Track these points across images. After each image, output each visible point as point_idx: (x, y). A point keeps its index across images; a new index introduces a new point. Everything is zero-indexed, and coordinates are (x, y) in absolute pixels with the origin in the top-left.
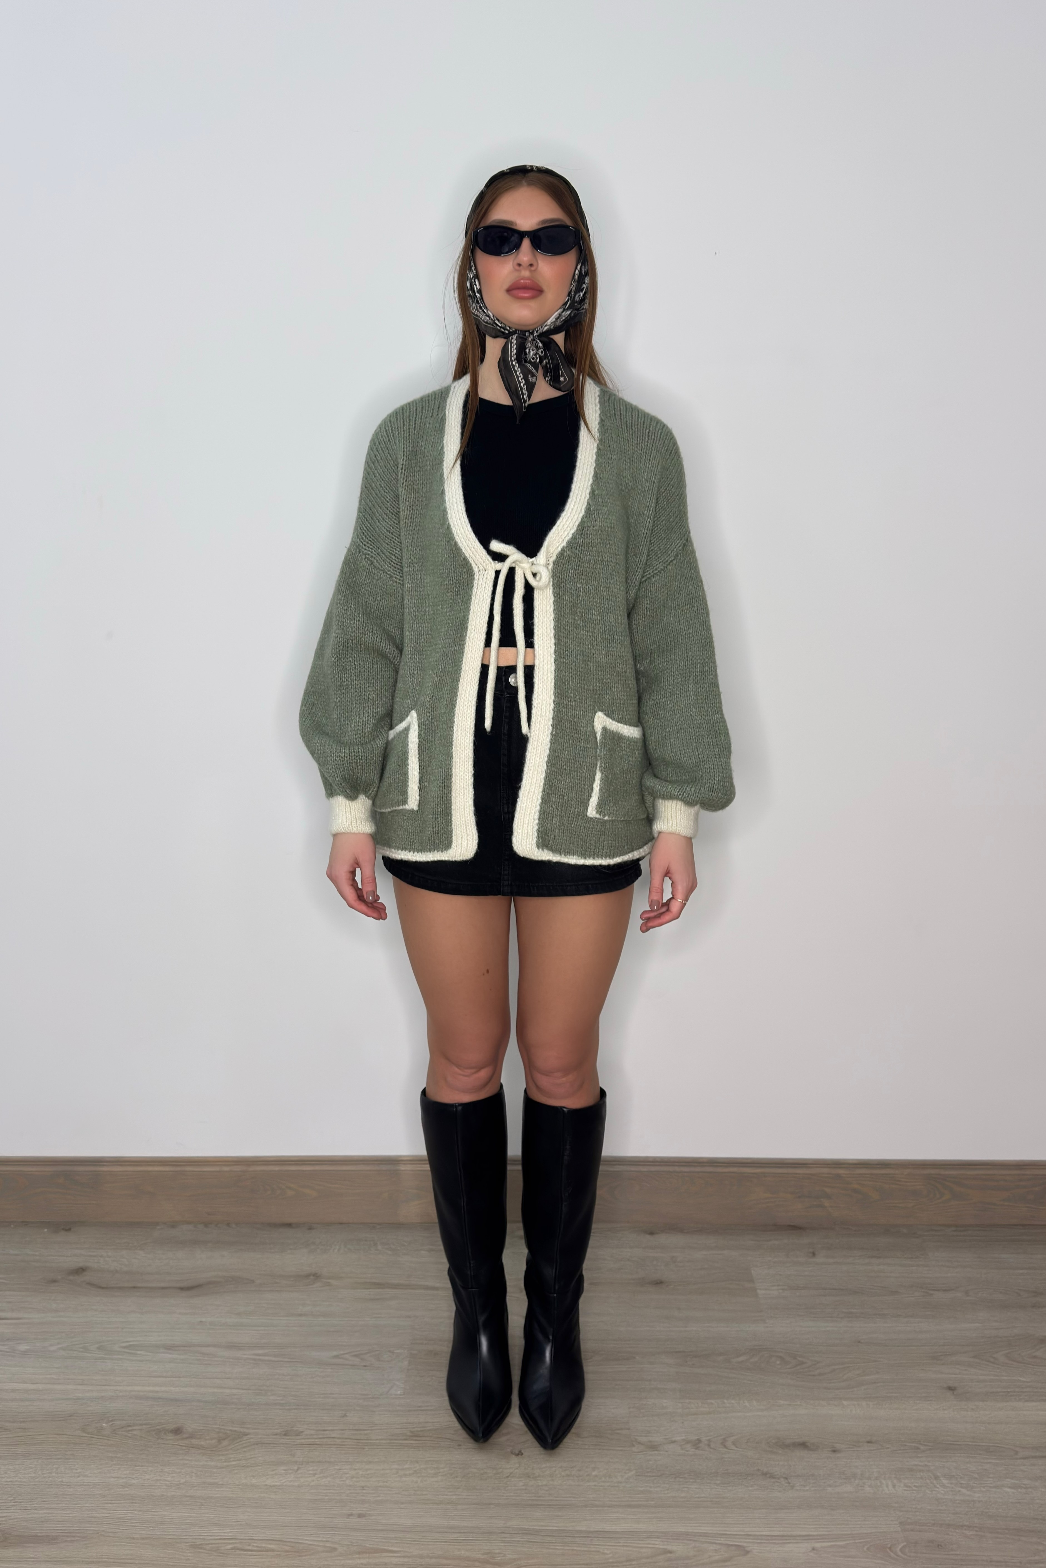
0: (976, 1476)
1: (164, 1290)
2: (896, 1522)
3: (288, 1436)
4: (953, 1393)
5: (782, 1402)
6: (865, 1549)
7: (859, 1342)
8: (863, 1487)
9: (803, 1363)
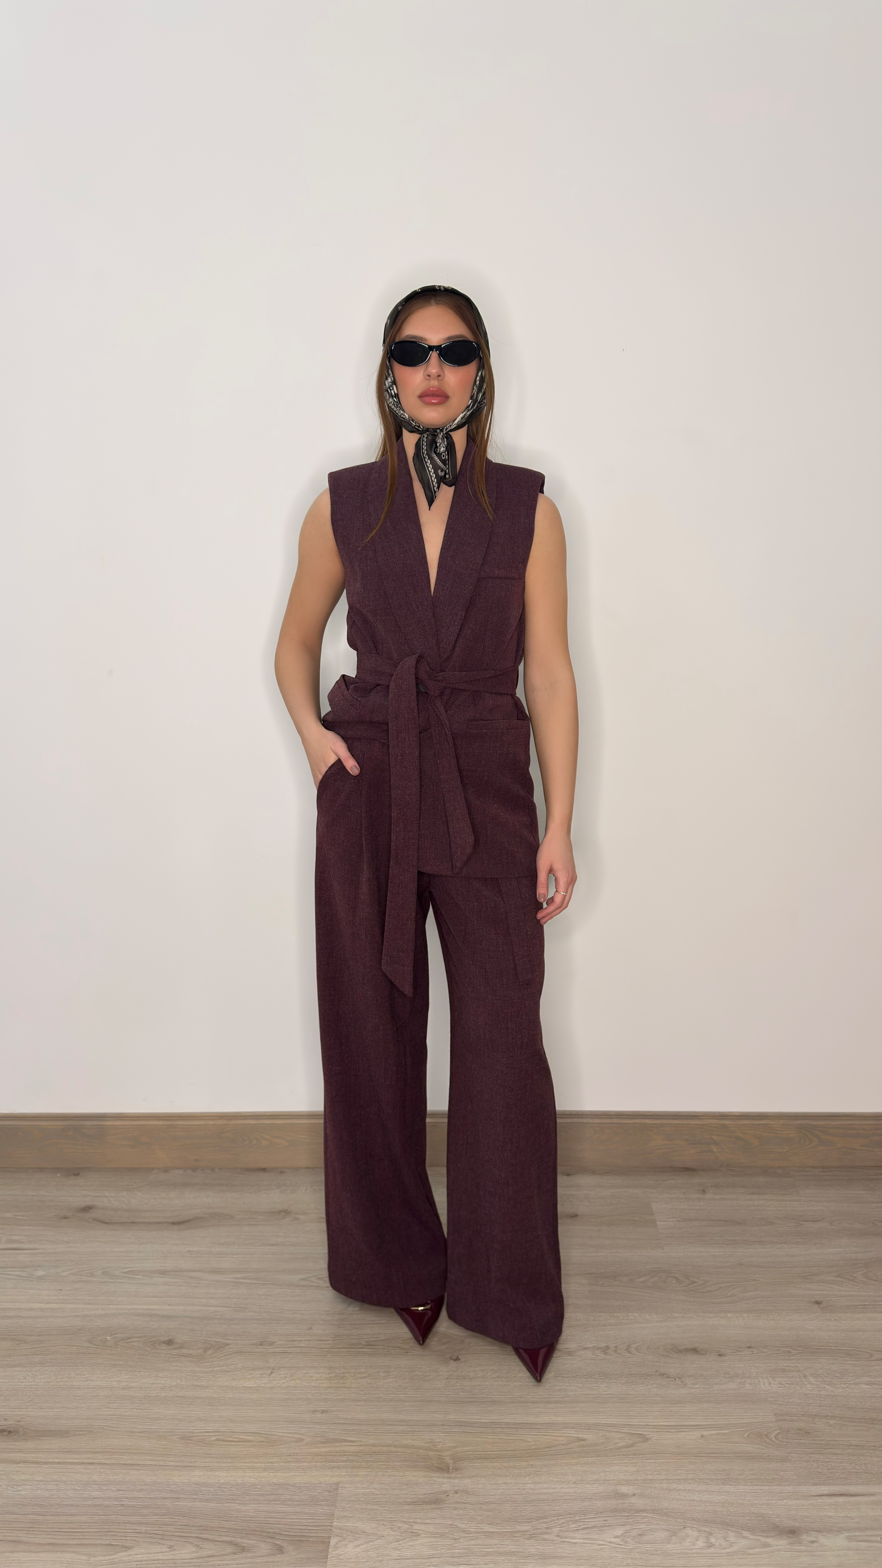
0: (838, 1375)
1: (159, 1225)
2: (772, 1414)
3: (262, 1346)
4: (819, 1306)
5: (676, 1315)
6: (745, 1436)
7: (742, 1265)
8: (744, 1384)
9: (694, 1282)
